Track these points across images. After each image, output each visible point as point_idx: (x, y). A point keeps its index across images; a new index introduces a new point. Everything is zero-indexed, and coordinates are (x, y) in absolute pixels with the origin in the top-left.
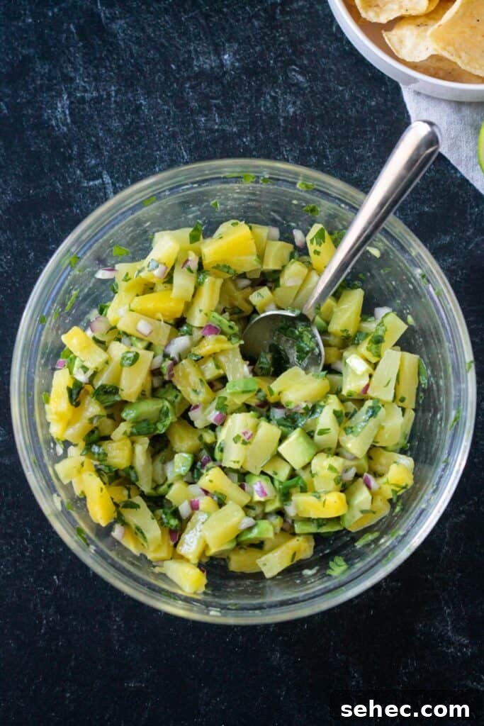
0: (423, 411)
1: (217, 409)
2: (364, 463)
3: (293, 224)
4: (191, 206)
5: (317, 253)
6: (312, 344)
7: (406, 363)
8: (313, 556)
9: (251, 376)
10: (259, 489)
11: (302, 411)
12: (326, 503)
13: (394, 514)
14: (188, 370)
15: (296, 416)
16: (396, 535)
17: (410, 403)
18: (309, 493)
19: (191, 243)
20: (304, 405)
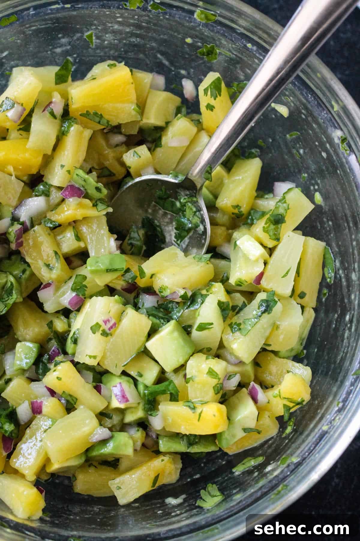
0: (327, 312)
1: (73, 290)
2: (249, 369)
3: (183, 72)
4: (60, 36)
5: (210, 107)
6: (196, 220)
7: (310, 250)
8: (178, 481)
9: (118, 252)
10: (119, 393)
11: (179, 300)
12: (202, 415)
13: (284, 435)
14: (40, 239)
15: (170, 305)
16: (288, 462)
17: (311, 300)
18: (181, 403)
19: (57, 84)
20: (182, 292)
